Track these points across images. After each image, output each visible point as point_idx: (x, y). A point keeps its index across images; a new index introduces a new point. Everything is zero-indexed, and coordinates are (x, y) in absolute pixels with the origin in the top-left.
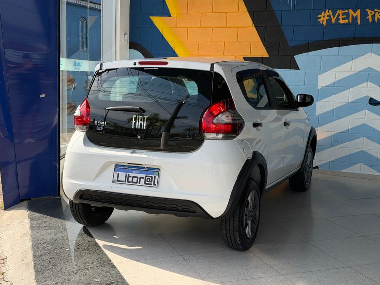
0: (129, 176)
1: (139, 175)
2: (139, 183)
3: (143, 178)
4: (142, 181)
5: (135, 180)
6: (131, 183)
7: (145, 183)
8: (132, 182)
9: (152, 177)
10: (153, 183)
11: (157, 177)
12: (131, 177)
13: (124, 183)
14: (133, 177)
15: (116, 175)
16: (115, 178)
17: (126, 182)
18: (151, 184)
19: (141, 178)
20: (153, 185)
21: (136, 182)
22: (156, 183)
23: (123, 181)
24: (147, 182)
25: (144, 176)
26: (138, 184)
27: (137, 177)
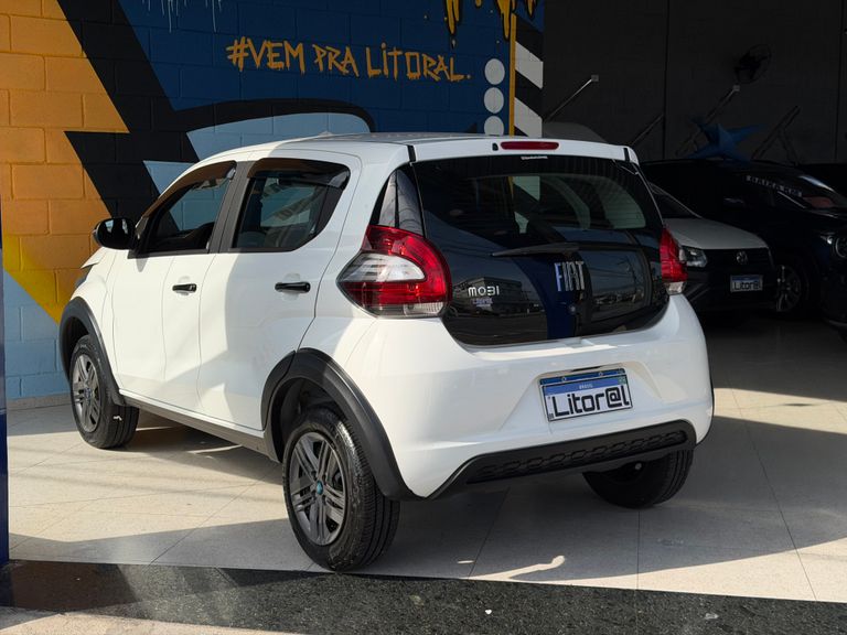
0: (576, 399)
1: (594, 392)
2: (599, 408)
3: (602, 395)
4: (603, 401)
5: (588, 403)
6: (584, 413)
7: (610, 406)
8: (586, 410)
9: (617, 389)
10: (622, 401)
11: (625, 386)
12: (578, 399)
13: (571, 415)
14: (584, 398)
15: (550, 402)
16: (552, 411)
17: (575, 414)
18: (620, 405)
19: (598, 396)
20: (624, 406)
21: (593, 409)
22: (628, 400)
23: (567, 413)
24: (611, 403)
25: (602, 390)
26: (596, 411)
27: (590, 397)
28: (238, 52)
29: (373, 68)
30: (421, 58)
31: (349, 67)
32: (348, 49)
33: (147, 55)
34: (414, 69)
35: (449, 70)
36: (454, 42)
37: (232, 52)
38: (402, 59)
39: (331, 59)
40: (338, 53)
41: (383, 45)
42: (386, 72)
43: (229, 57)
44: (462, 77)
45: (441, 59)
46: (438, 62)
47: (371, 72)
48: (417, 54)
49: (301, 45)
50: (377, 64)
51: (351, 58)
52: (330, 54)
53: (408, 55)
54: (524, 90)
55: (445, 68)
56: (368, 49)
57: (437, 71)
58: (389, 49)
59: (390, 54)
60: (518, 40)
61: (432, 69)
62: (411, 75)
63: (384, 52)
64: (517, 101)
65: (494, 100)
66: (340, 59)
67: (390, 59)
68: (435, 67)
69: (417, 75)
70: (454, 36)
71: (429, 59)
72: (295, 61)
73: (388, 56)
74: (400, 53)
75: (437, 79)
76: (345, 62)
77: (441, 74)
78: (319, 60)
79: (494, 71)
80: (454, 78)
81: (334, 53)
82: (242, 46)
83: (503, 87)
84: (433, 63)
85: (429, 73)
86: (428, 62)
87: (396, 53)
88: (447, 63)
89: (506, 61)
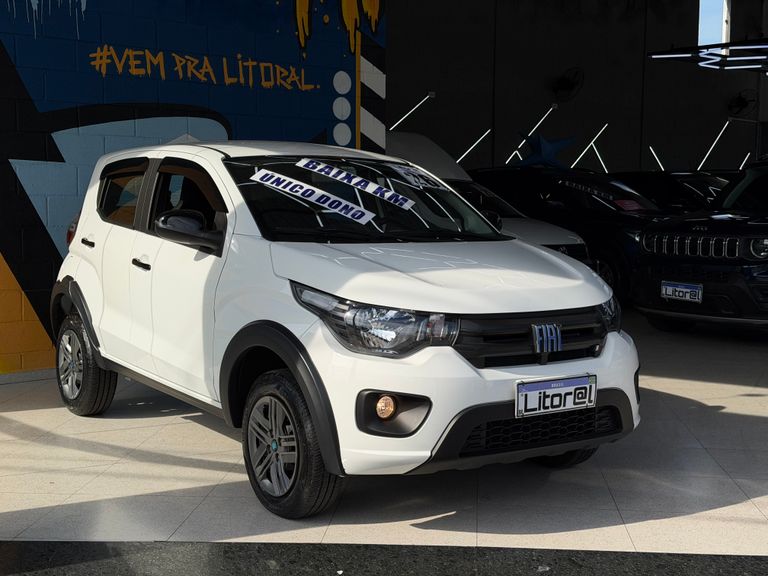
28: (101, 59)
29: (230, 76)
30: (275, 68)
31: (207, 75)
32: (206, 58)
33: (12, 59)
34: (268, 79)
35: (300, 80)
36: (304, 55)
37: (94, 59)
38: (256, 69)
39: (190, 68)
40: (196, 61)
41: (239, 56)
42: (242, 80)
43: (93, 63)
44: (312, 87)
45: (293, 70)
46: (290, 73)
47: (228, 81)
48: (270, 65)
49: (161, 54)
50: (233, 73)
51: (209, 66)
52: (189, 63)
53: (262, 65)
54: (369, 100)
55: (296, 79)
56: (224, 60)
57: (289, 80)
58: (245, 59)
59: (245, 64)
60: (362, 55)
61: (284, 79)
62: (265, 84)
63: (240, 62)
64: (362, 110)
65: (341, 108)
66: (198, 67)
67: (246, 68)
68: (288, 77)
69: (272, 83)
70: (304, 49)
71: (283, 70)
72: (155, 69)
73: (243, 65)
74: (255, 63)
75: (289, 88)
76: (203, 71)
77: (293, 83)
78: (179, 68)
79: (341, 82)
80: (305, 87)
81: (192, 62)
82: (105, 53)
83: (350, 96)
84: (286, 73)
85: (283, 82)
86: (281, 73)
87: (251, 64)
88: (298, 73)
89: (353, 73)
